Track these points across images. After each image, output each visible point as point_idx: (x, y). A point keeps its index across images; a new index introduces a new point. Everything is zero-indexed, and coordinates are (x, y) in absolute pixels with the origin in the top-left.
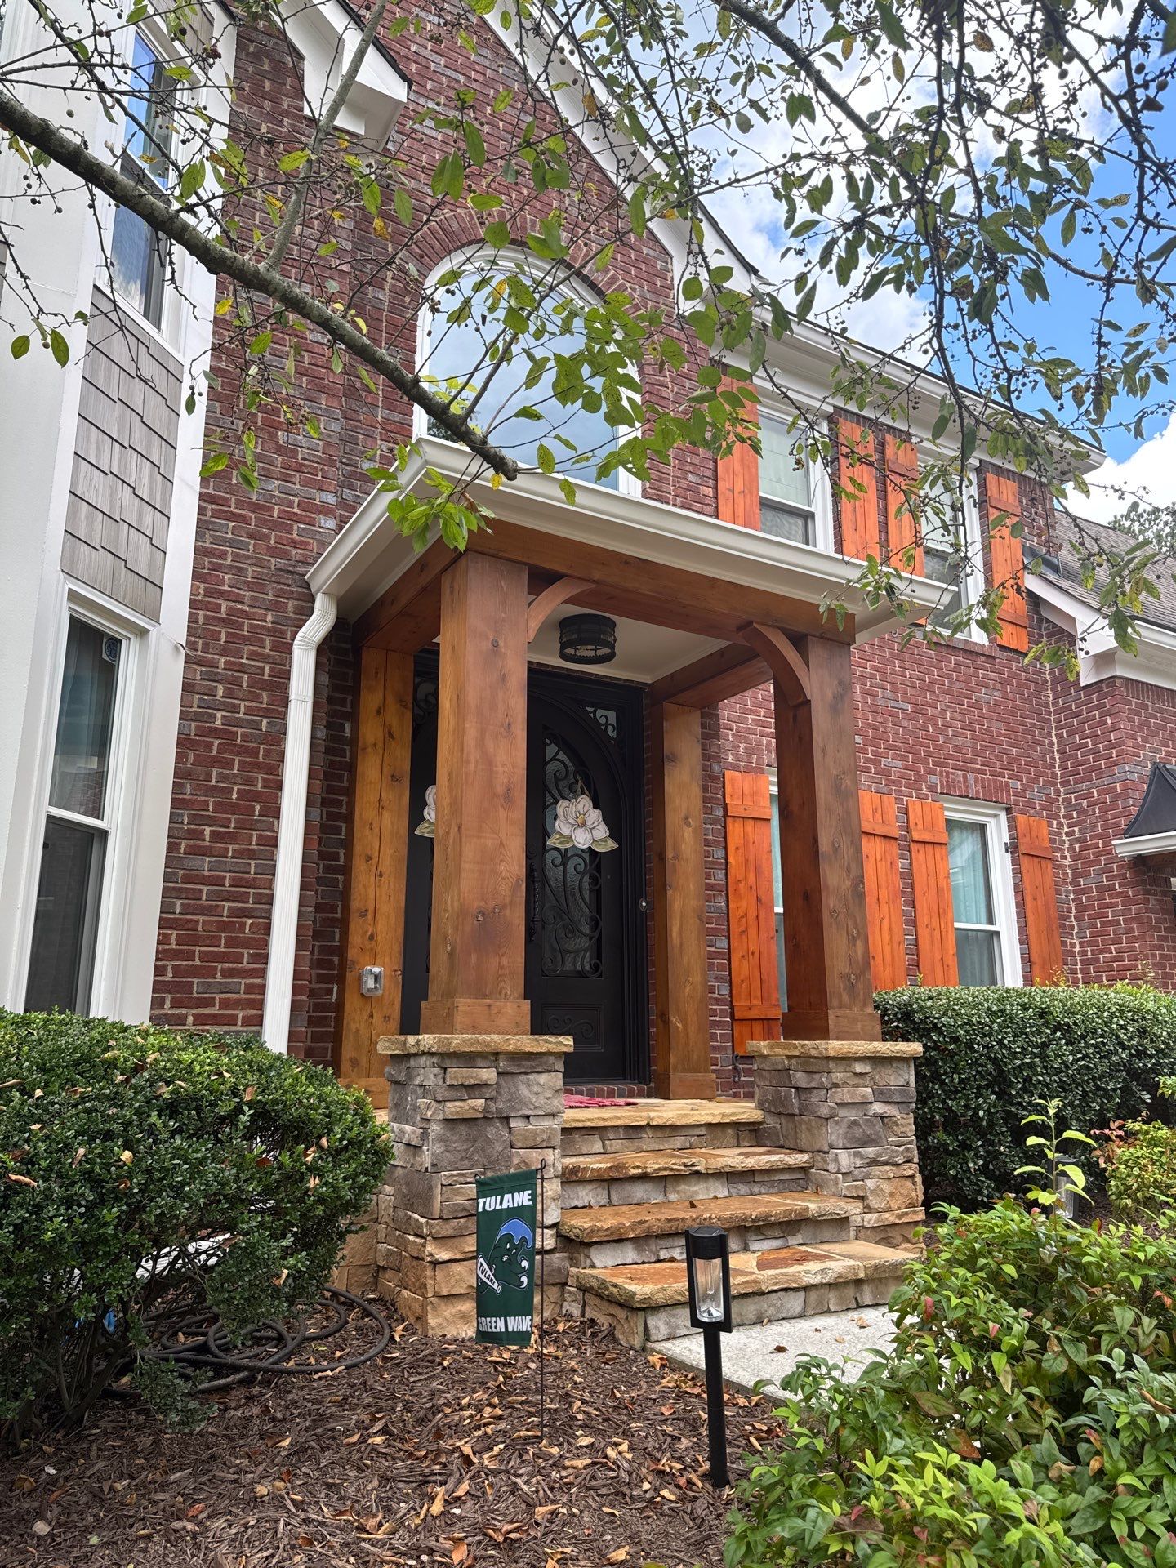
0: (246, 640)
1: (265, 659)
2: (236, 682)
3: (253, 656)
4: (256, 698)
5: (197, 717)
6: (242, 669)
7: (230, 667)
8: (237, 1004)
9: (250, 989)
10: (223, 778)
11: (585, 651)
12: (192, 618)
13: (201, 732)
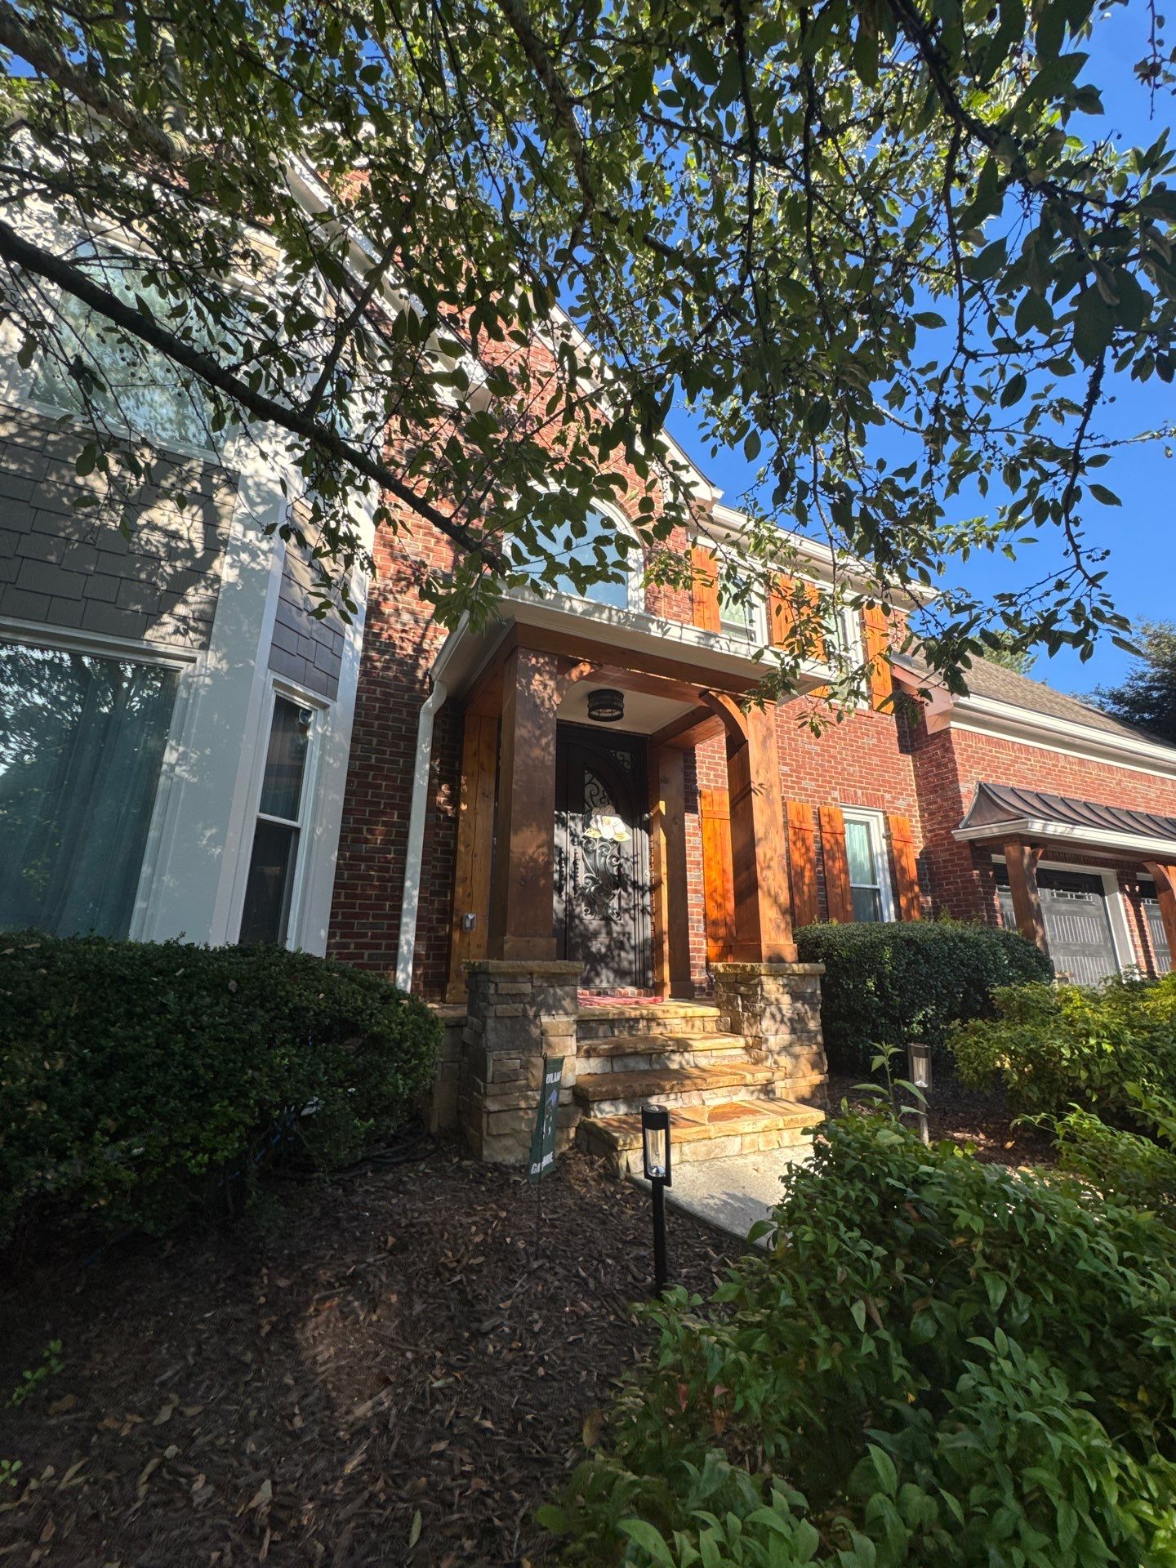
0: (391, 711)
1: (403, 721)
2: (385, 736)
3: (395, 720)
4: (397, 746)
5: (359, 758)
6: (388, 728)
7: (380, 727)
8: (382, 936)
9: (390, 927)
10: (374, 795)
11: (607, 713)
12: (358, 698)
13: (362, 767)
